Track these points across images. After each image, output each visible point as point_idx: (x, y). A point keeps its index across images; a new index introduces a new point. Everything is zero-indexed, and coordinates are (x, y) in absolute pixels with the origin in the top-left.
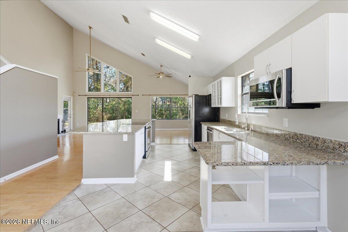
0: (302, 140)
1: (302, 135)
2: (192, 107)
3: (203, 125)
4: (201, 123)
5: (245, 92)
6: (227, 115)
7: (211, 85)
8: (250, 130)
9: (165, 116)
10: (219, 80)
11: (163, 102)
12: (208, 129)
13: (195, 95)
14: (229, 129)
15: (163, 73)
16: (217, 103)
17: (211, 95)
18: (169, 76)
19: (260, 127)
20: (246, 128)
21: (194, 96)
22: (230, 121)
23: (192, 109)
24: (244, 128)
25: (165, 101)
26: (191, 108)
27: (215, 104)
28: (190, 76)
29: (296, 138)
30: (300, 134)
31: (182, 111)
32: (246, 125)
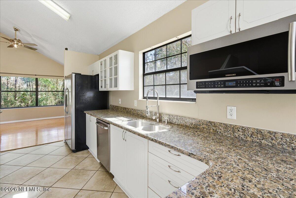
0: (273, 142)
1: (275, 133)
2: (70, 90)
3: (88, 116)
4: (85, 112)
5: (148, 72)
6: (120, 101)
7: (99, 62)
8: (166, 122)
9: (30, 101)
10: (113, 55)
11: (27, 85)
12: (98, 122)
13: (76, 74)
14: (132, 121)
15: (19, 41)
16: (108, 86)
17: (98, 75)
18: (31, 48)
19: (182, 118)
20: (158, 120)
21: (74, 75)
22: (126, 108)
23: (70, 93)
24: (155, 120)
25: (30, 84)
26: (68, 92)
27: (105, 87)
28: (66, 49)
29: (259, 138)
30: (269, 132)
31: (55, 95)
32: (158, 115)
